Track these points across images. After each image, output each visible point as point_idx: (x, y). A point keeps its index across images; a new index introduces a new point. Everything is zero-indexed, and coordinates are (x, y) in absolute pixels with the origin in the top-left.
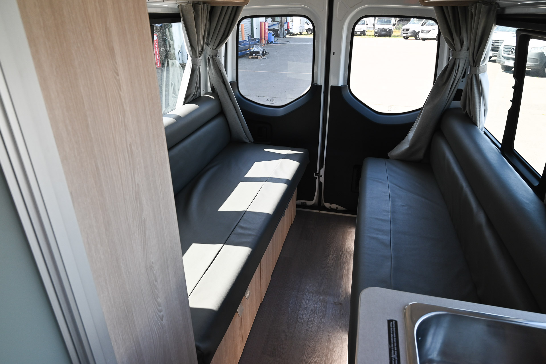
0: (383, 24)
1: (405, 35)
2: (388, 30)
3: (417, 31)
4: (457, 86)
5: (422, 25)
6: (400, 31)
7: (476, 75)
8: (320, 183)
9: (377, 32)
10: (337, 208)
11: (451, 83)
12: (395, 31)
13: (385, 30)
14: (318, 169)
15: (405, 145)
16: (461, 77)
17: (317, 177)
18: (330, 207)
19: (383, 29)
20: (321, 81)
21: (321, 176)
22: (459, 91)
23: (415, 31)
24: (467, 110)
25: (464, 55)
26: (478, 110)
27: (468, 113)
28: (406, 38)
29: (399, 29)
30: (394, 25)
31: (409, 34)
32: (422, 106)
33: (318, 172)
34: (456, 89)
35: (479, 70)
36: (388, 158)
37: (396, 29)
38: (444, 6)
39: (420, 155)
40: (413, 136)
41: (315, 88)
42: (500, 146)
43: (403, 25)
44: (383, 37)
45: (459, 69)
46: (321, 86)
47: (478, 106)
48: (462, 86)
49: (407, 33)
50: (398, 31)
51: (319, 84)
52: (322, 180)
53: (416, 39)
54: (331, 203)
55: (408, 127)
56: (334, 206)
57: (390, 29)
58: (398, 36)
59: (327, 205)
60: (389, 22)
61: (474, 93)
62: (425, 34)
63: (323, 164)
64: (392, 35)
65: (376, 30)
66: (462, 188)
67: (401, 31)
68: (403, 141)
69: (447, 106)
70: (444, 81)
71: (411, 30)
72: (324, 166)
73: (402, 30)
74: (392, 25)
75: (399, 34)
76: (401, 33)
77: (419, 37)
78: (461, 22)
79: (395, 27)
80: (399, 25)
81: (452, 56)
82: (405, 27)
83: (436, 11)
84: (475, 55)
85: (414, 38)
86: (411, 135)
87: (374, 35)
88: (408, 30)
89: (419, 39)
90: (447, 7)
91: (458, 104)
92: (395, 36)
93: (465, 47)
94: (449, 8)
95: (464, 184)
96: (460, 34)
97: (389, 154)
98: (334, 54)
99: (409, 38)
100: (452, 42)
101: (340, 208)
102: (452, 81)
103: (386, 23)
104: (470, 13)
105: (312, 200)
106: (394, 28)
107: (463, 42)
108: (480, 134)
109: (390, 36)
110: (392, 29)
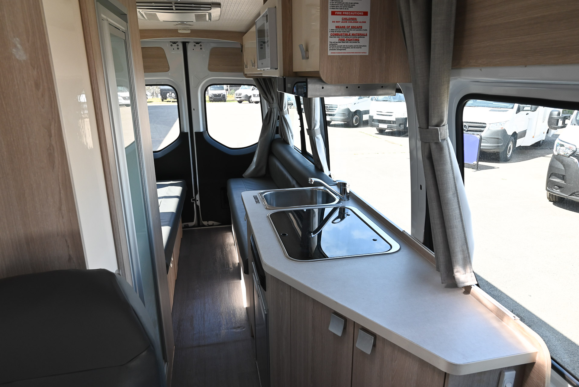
0: (215, 89)
1: (239, 99)
2: (222, 95)
3: (249, 95)
4: (276, 124)
5: (253, 90)
6: (233, 96)
7: (283, 116)
8: (197, 206)
9: (211, 97)
10: (213, 224)
11: (272, 123)
12: (229, 96)
13: (219, 95)
14: (194, 196)
15: (253, 166)
16: (277, 119)
17: (194, 202)
18: (208, 224)
19: (217, 95)
20: (187, 129)
21: (197, 201)
22: (277, 128)
23: (247, 95)
24: (283, 137)
25: (275, 105)
26: (288, 135)
27: (284, 139)
28: (240, 102)
29: (232, 94)
30: (227, 90)
31: (242, 99)
32: (258, 141)
33: (194, 198)
34: (275, 127)
35: (284, 113)
36: (243, 177)
37: (229, 94)
38: (258, 78)
39: (263, 172)
40: (256, 160)
41: (183, 135)
42: (301, 152)
43: (235, 90)
44: (218, 102)
45: (275, 114)
46: (187, 133)
47: (287, 133)
48: (278, 125)
49: (241, 98)
50: (231, 96)
51: (186, 131)
52: (198, 203)
53: (250, 102)
54: (208, 221)
55: (252, 155)
56: (211, 223)
57: (223, 94)
58: (232, 101)
59: (205, 223)
60: (223, 89)
61: (284, 126)
62: (256, 97)
63: (198, 191)
64: (226, 100)
65: (210, 96)
66: (285, 175)
67: (235, 96)
68: (251, 164)
69: (272, 138)
70: (268, 122)
71: (243, 95)
72: (198, 192)
73: (235, 94)
74: (225, 90)
75: (233, 98)
76: (235, 97)
77: (252, 101)
78: (269, 87)
79: (227, 92)
80: (232, 90)
81: (269, 107)
82: (238, 92)
83: (255, 81)
84: (280, 105)
85: (248, 102)
86: (255, 159)
87: (209, 100)
88: (240, 94)
89: (252, 103)
90: (260, 79)
91: (278, 136)
92: (229, 101)
93: (275, 101)
94: (261, 79)
95: (285, 173)
96: (270, 94)
97: (243, 175)
98: (194, 110)
99: (243, 102)
100: (267, 98)
101: (215, 223)
102: (272, 122)
103: (219, 89)
104: (272, 81)
105: (193, 221)
106: (227, 94)
107: (273, 98)
108: (292, 149)
109: (225, 101)
110: (225, 94)
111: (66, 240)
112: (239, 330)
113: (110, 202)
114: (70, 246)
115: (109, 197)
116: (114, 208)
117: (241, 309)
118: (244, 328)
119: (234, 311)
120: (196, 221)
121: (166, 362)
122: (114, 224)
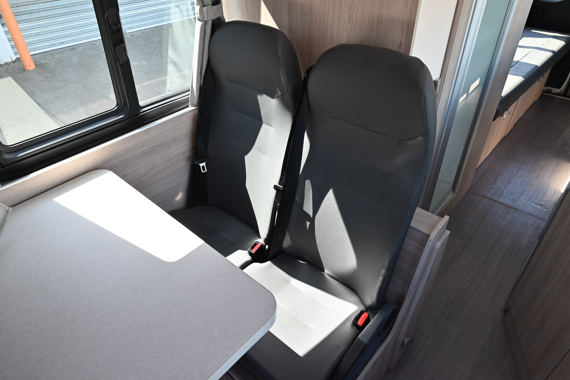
105: (559, 88)
111: (403, 27)
112: (540, 207)
113: (457, 11)
114: (404, 34)
115: (458, 5)
116: (458, 18)
117: (555, 192)
118: (546, 208)
119: (547, 190)
120: (563, 89)
121: (453, 192)
122: (452, 35)
